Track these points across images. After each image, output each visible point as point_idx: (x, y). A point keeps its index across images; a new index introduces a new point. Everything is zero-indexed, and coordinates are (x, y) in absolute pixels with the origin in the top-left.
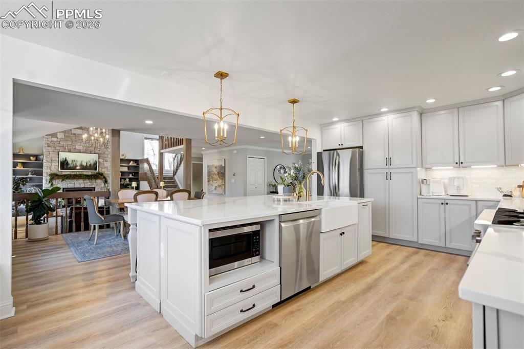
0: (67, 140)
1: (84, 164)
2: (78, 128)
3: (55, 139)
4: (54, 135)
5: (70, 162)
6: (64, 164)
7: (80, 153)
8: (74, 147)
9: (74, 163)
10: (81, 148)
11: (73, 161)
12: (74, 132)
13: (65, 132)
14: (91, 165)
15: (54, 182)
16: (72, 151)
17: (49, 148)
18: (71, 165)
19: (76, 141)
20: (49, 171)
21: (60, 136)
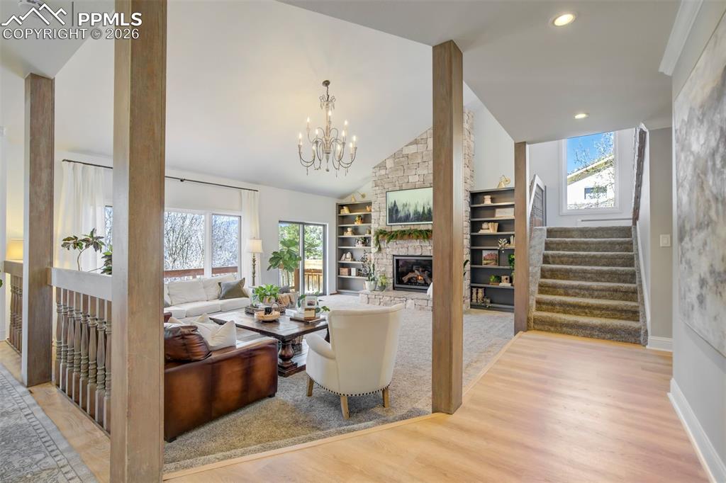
0: (397, 170)
1: (420, 210)
2: (411, 144)
3: (383, 172)
4: (382, 166)
5: (400, 208)
6: (394, 214)
7: (416, 189)
8: (406, 181)
9: (406, 209)
10: (416, 178)
11: (405, 205)
12: (406, 151)
13: (394, 156)
14: (429, 210)
15: (382, 246)
16: (404, 187)
17: (377, 188)
18: (402, 214)
19: (409, 168)
20: (376, 226)
21: (389, 164)
